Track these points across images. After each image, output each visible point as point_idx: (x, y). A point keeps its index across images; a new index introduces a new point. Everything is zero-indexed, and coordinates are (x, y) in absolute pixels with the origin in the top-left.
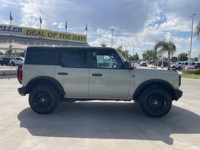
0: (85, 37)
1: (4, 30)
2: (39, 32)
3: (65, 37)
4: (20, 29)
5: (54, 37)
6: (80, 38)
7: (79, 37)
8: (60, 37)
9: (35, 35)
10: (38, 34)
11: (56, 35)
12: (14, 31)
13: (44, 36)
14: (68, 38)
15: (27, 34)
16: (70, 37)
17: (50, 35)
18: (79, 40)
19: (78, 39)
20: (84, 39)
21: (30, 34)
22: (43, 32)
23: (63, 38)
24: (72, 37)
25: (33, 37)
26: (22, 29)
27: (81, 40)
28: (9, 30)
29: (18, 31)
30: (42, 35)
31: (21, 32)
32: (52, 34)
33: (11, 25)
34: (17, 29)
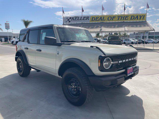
0: (144, 16)
1: (78, 20)
2: (101, 18)
3: (123, 18)
4: (88, 17)
5: (112, 20)
6: (139, 18)
7: (137, 16)
8: (118, 19)
9: (98, 20)
10: (100, 19)
11: (114, 18)
12: (83, 20)
13: (104, 20)
14: (126, 18)
15: (92, 20)
16: (128, 18)
17: (110, 18)
18: (138, 19)
19: (136, 19)
20: (143, 18)
21: (94, 20)
22: (104, 17)
23: (121, 19)
24: (129, 18)
25: (96, 22)
26: (89, 17)
27: (140, 19)
28: (81, 20)
29: (86, 20)
30: (103, 20)
31: (88, 19)
32: (111, 17)
33: (82, 16)
34: (86, 18)
